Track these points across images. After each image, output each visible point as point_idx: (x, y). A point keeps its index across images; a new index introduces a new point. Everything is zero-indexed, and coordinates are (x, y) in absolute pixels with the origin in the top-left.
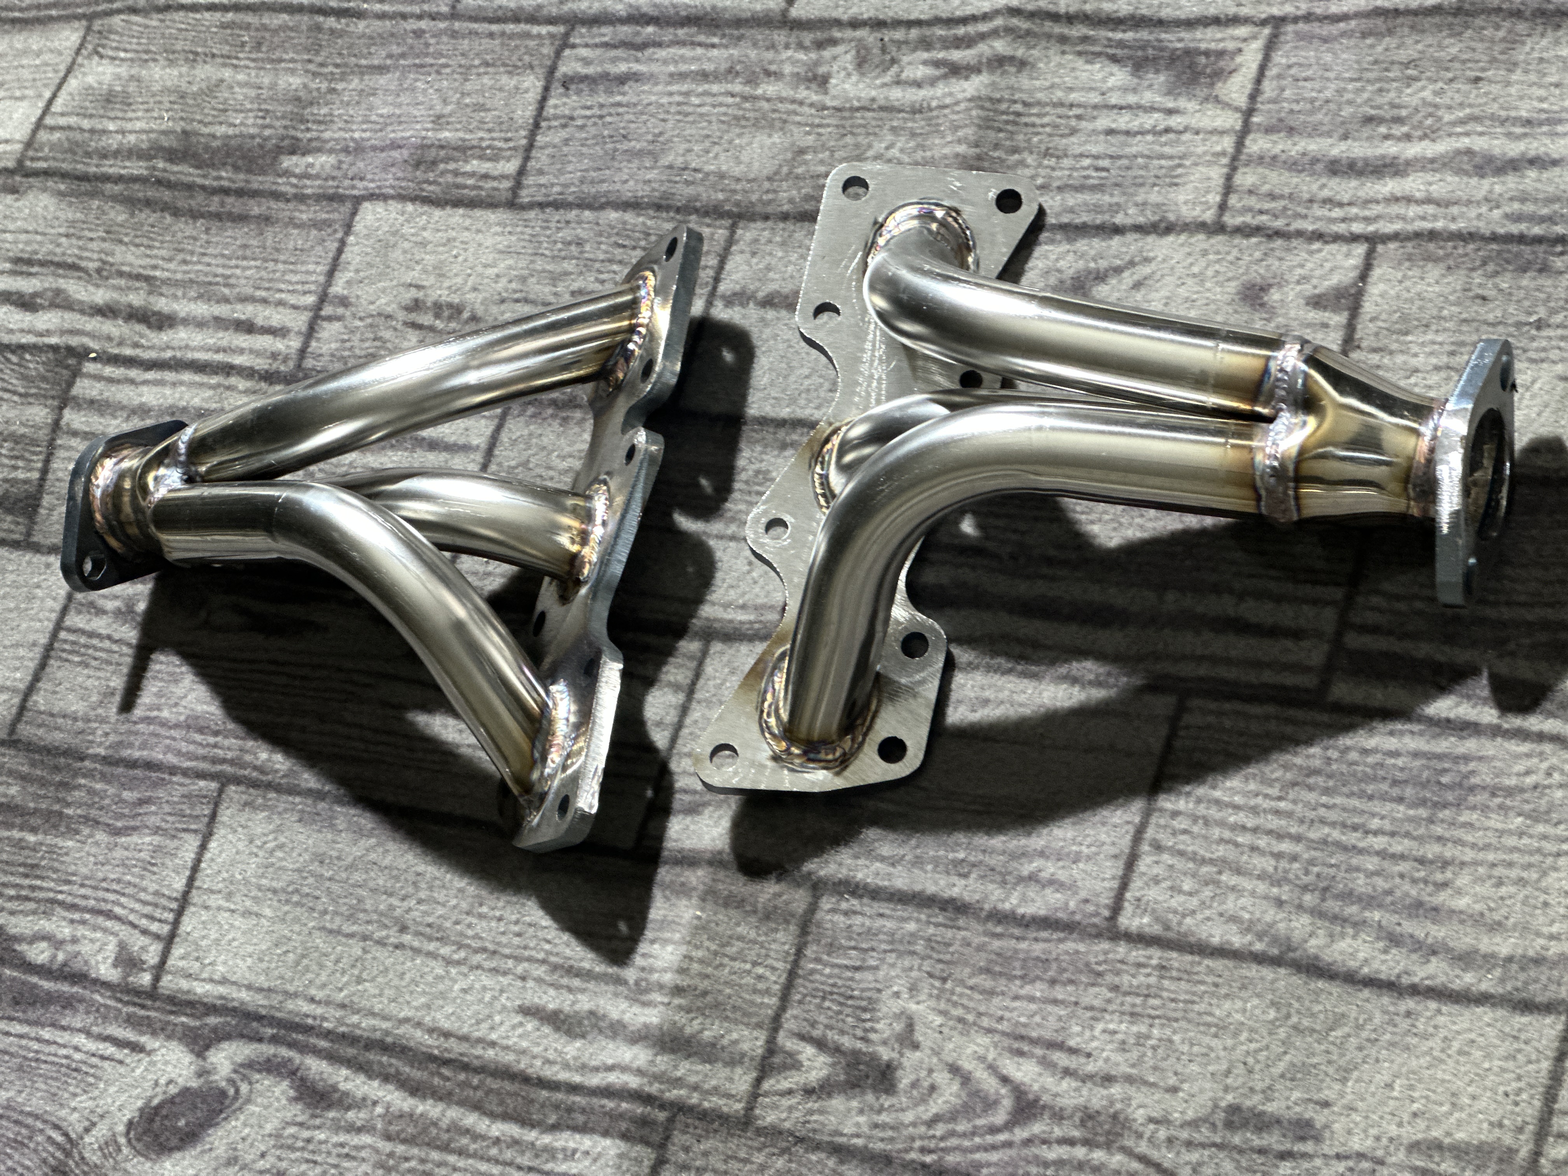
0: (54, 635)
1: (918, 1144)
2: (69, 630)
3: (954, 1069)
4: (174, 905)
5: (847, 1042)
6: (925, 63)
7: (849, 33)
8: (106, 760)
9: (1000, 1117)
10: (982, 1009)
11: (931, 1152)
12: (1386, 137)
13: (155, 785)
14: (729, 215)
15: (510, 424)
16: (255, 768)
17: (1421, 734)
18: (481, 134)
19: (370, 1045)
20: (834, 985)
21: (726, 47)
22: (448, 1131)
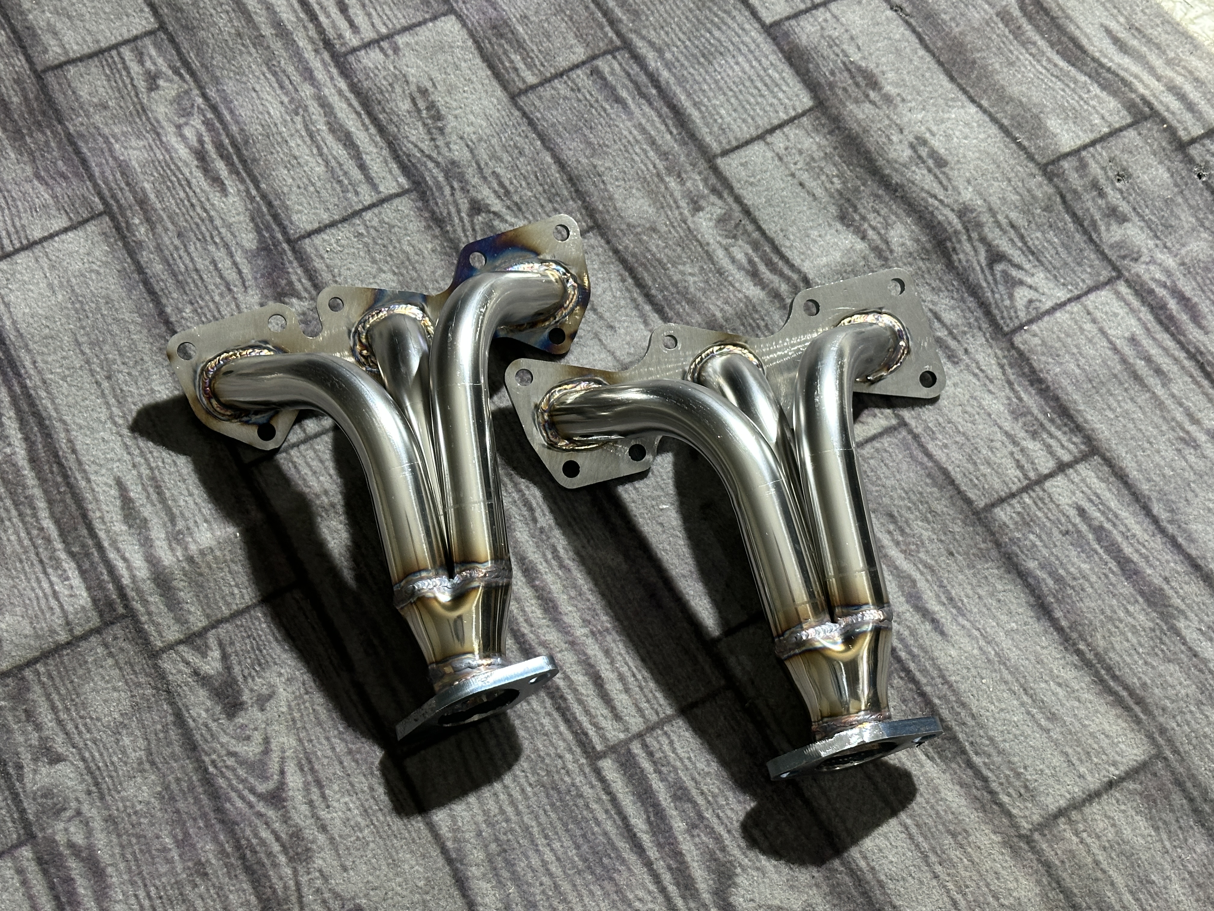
0: (110, 49)
1: (214, 757)
2: (119, 54)
3: (267, 741)
4: (25, 242)
5: (237, 669)
6: (746, 254)
7: (730, 200)
8: (69, 135)
9: (262, 788)
10: (308, 726)
11: (215, 767)
12: (889, 532)
13: (77, 175)
14: (595, 221)
15: (405, 200)
16: (127, 222)
17: (618, 828)
18: (535, 48)
19: (37, 415)
20: (260, 636)
21: (676, 140)
22: (26, 498)
